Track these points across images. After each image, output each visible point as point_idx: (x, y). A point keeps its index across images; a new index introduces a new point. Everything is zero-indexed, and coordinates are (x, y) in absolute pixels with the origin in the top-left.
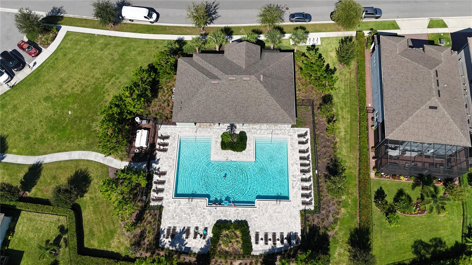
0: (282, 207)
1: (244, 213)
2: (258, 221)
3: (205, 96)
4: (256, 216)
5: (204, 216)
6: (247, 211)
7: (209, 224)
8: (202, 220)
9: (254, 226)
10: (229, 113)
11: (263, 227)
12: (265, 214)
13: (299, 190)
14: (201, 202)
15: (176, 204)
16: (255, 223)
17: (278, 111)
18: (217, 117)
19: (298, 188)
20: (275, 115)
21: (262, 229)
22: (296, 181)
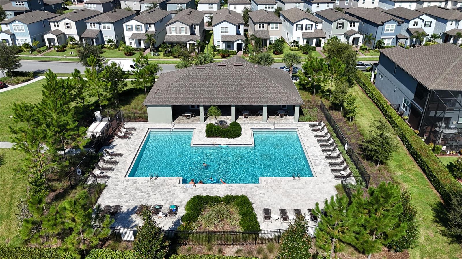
0: (304, 184)
1: (241, 190)
2: (267, 198)
3: (188, 80)
4: (261, 192)
5: (173, 194)
6: (247, 187)
7: (182, 202)
8: (169, 198)
9: (260, 203)
10: (218, 95)
11: (276, 204)
12: (277, 190)
13: (326, 166)
14: (171, 179)
15: (128, 183)
16: (262, 199)
17: (279, 92)
18: (202, 99)
19: (324, 165)
20: (276, 95)
21: (275, 206)
22: (319, 160)
